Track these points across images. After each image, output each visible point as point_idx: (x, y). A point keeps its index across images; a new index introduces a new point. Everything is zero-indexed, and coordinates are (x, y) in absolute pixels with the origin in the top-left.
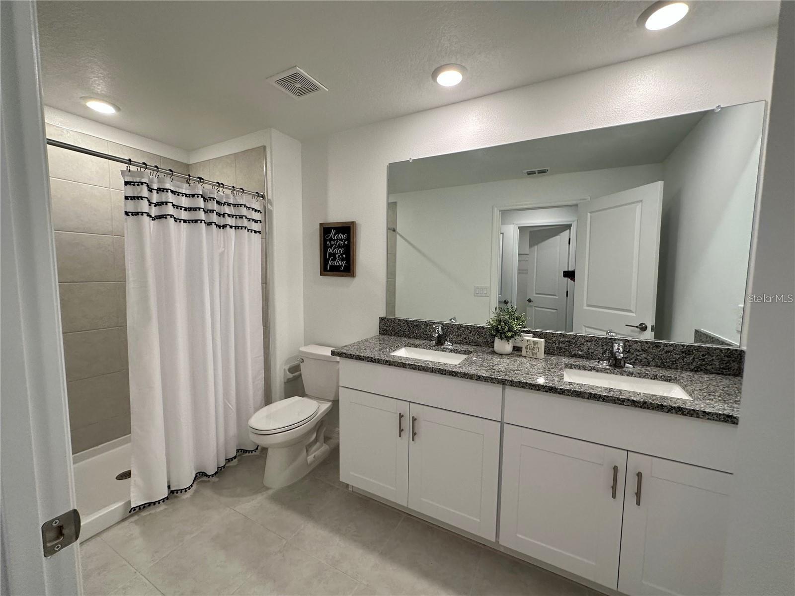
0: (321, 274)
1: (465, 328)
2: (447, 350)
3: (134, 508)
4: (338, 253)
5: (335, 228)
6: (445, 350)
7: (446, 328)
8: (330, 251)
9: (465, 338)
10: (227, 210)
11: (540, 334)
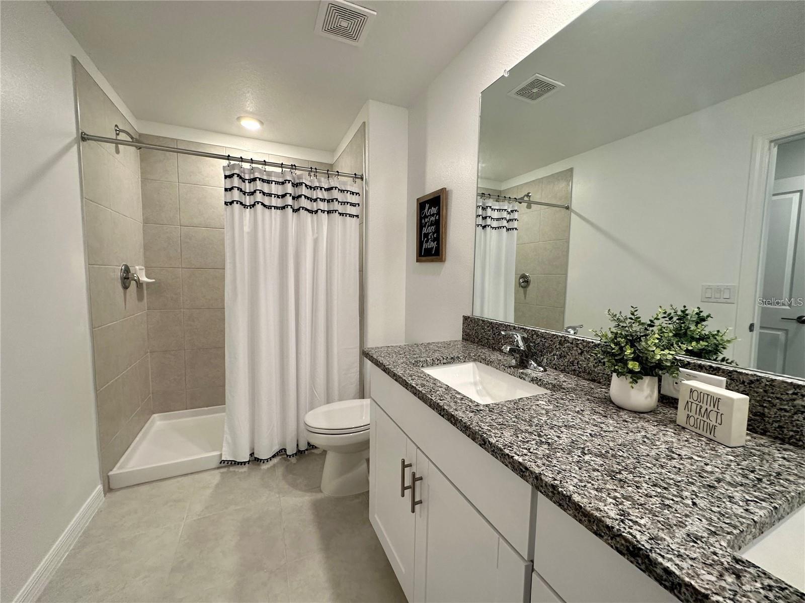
0: (418, 261)
1: (572, 343)
2: (527, 378)
3: (224, 461)
4: (431, 233)
5: (427, 202)
6: (524, 376)
7: (543, 340)
8: (425, 231)
9: (572, 363)
10: (320, 194)
11: (751, 382)
